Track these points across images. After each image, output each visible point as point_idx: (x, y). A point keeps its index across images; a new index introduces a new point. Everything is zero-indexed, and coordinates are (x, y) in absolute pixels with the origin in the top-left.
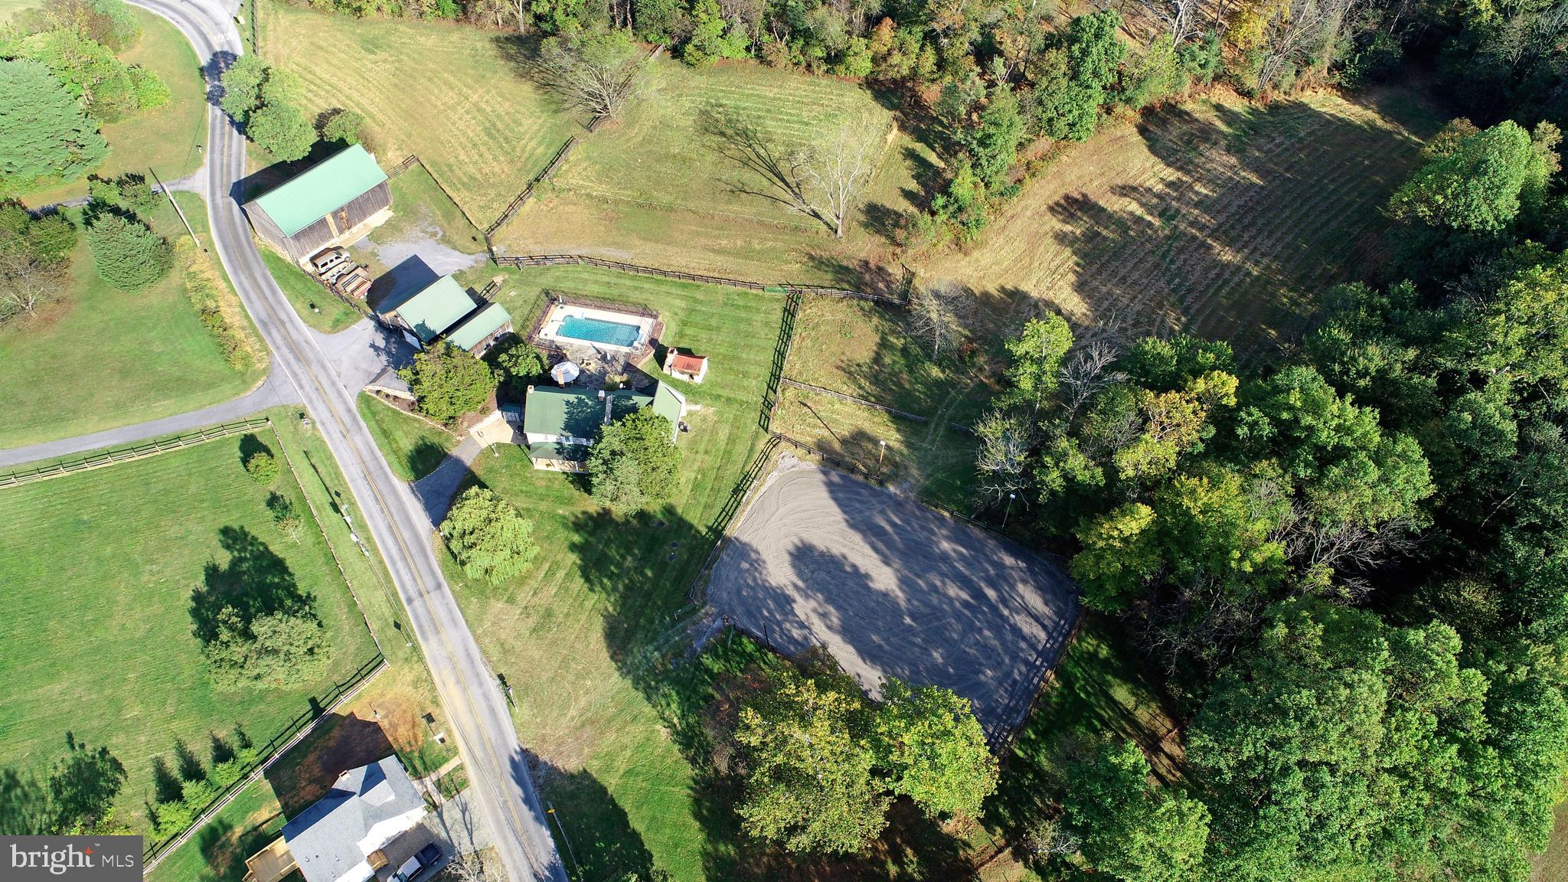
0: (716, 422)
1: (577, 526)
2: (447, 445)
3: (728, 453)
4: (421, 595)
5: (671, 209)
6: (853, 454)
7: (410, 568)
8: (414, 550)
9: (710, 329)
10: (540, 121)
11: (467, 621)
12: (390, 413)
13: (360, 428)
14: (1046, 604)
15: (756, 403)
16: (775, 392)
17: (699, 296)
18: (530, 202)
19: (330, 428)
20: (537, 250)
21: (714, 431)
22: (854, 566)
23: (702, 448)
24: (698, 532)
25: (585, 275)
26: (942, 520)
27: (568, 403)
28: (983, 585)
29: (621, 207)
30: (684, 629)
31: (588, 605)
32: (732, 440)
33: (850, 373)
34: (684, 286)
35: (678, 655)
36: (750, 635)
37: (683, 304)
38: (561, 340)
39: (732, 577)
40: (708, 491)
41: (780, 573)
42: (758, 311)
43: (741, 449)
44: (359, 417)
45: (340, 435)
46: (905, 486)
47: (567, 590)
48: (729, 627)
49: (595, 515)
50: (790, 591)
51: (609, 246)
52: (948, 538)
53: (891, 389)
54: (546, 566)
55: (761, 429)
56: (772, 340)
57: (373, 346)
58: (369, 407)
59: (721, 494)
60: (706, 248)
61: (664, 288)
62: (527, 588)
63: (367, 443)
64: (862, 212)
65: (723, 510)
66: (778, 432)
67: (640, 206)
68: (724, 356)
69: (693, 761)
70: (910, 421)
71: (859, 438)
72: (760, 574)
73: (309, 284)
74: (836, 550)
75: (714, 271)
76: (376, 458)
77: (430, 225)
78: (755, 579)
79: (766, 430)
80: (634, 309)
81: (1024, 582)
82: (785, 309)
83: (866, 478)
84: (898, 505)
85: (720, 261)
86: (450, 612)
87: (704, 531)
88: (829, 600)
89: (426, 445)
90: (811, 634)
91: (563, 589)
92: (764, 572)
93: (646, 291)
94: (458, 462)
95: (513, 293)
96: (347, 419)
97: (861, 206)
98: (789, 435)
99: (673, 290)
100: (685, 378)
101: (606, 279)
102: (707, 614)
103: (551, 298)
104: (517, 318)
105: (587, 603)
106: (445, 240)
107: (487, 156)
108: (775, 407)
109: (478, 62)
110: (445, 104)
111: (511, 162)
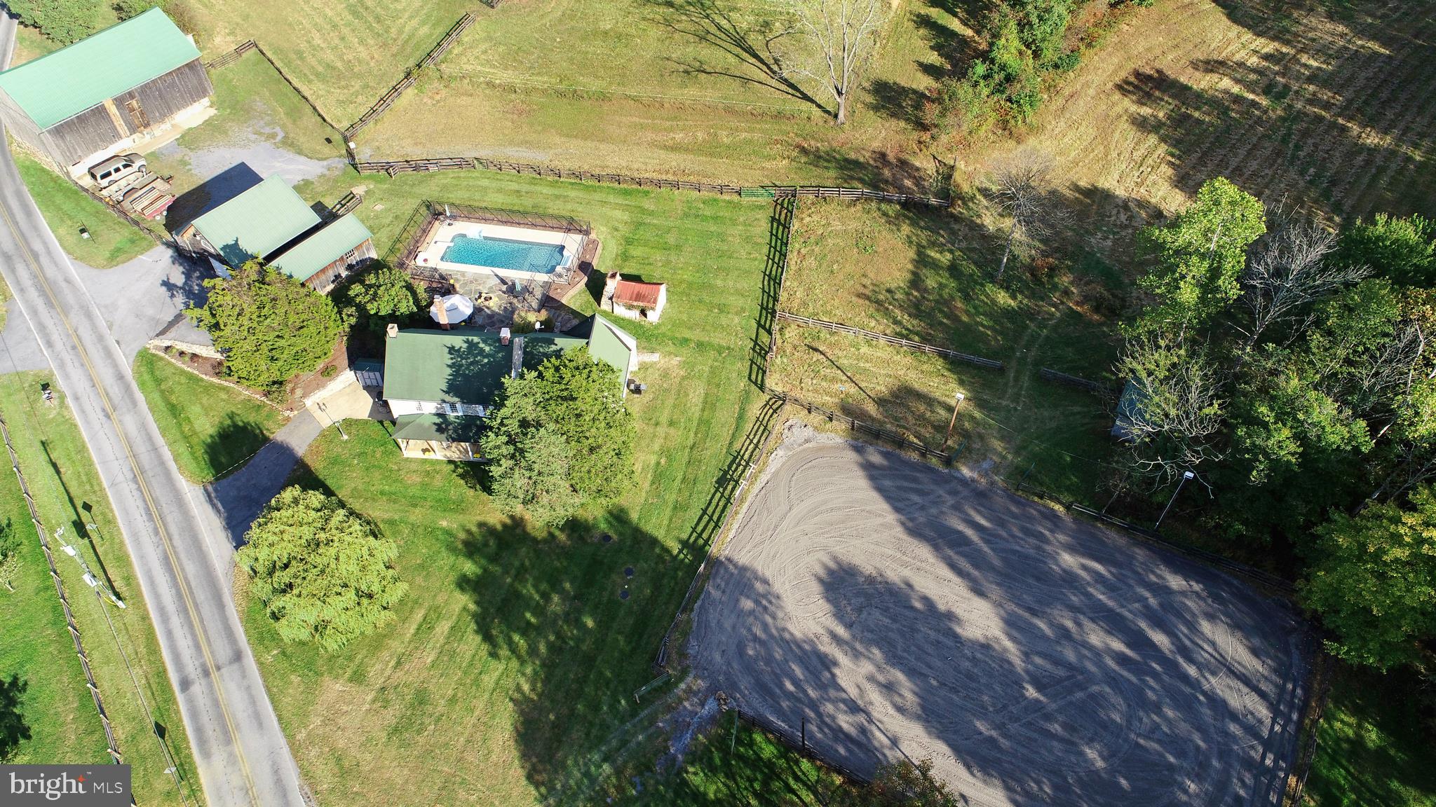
0: (683, 378)
1: (471, 548)
2: (269, 424)
3: (704, 423)
4: (206, 673)
5: (603, 97)
6: (896, 419)
7: (191, 626)
8: (202, 595)
9: (666, 248)
11: (280, 718)
12: (183, 380)
13: (134, 403)
14: (1255, 652)
15: (741, 349)
16: (769, 332)
17: (648, 204)
18: (409, 94)
19: (88, 407)
20: (417, 153)
21: (681, 392)
22: (926, 599)
23: (664, 419)
24: (667, 551)
25: (485, 182)
26: (1052, 517)
27: (452, 350)
28: (1143, 625)
29: (535, 97)
30: (652, 720)
31: (489, 680)
32: (709, 404)
33: (878, 302)
34: (626, 193)
35: (644, 768)
37: (626, 217)
38: (445, 267)
39: (727, 625)
40: (678, 481)
42: (734, 222)
43: (724, 417)
44: (134, 386)
45: (101, 415)
46: (985, 465)
47: (453, 655)
48: (730, 712)
49: (499, 527)
50: (828, 648)
51: (518, 145)
52: (1071, 549)
53: (941, 323)
54: (419, 615)
55: (753, 387)
56: (757, 260)
57: (167, 284)
58: (152, 372)
59: (699, 487)
60: (653, 144)
61: (598, 196)
62: (385, 655)
63: (143, 427)
64: (869, 92)
65: (704, 512)
66: (779, 389)
67: (561, 94)
68: (690, 285)
70: (978, 367)
71: (903, 396)
72: (774, 617)
73: (83, 204)
74: (895, 574)
75: (667, 172)
76: (155, 449)
77: (267, 124)
78: (765, 627)
79: (762, 388)
80: (554, 223)
81: (1211, 617)
82: (773, 219)
83: (923, 455)
84: (981, 496)
85: (675, 160)
86: (253, 701)
87: (675, 547)
88: (894, 659)
89: (235, 425)
90: (871, 721)
91: (447, 653)
92: (780, 614)
93: (573, 202)
94: (284, 451)
95: (379, 207)
96: (115, 391)
97: (866, 85)
98: (796, 393)
99: (611, 198)
100: (634, 315)
101: (514, 186)
102: (689, 691)
103: (435, 213)
104: (384, 239)
105: (485, 678)
106: (287, 143)
107: (351, 39)
108: (772, 353)
111: (384, 45)
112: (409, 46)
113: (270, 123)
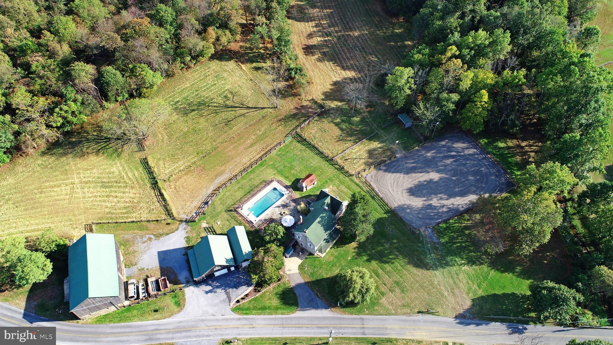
0: (337, 188)
2: (287, 286)
4: (363, 328)
6: (377, 158)
10: (119, 164)
11: (386, 315)
12: (253, 302)
14: (463, 143)
15: (337, 173)
16: (336, 164)
19: (244, 333)
20: (197, 204)
21: (342, 191)
22: (425, 181)
24: (385, 217)
26: (417, 150)
28: (449, 154)
29: (198, 163)
30: (426, 241)
31: (399, 268)
32: (348, 188)
33: (342, 140)
34: (261, 165)
35: (436, 249)
36: (439, 223)
37: (271, 170)
38: (262, 217)
39: (412, 217)
41: (418, 203)
42: (292, 150)
43: (354, 187)
44: (245, 316)
45: (251, 329)
46: (399, 152)
47: (388, 272)
48: (433, 227)
50: (427, 203)
52: (427, 152)
53: (357, 134)
55: (350, 177)
56: (309, 153)
57: (207, 292)
58: (243, 310)
60: (246, 149)
63: (265, 319)
65: (380, 206)
66: (354, 173)
67: (203, 157)
69: (482, 264)
70: (373, 136)
71: (371, 153)
72: (414, 208)
74: (416, 182)
75: (261, 152)
76: (276, 319)
78: (416, 211)
80: (262, 185)
81: (453, 144)
82: (299, 142)
83: (390, 160)
84: (405, 157)
85: (257, 148)
86: (377, 320)
87: (385, 216)
88: (436, 194)
89: (280, 294)
90: (447, 206)
91: (387, 273)
92: (414, 206)
94: (299, 286)
95: (219, 223)
96: (244, 322)
98: (357, 171)
100: (312, 186)
102: (424, 232)
103: (233, 210)
105: (398, 268)
106: (158, 236)
107: (119, 195)
108: (343, 168)
109: (51, 168)
110: (66, 194)
111: (132, 188)
112: (140, 181)
113: (142, 237)
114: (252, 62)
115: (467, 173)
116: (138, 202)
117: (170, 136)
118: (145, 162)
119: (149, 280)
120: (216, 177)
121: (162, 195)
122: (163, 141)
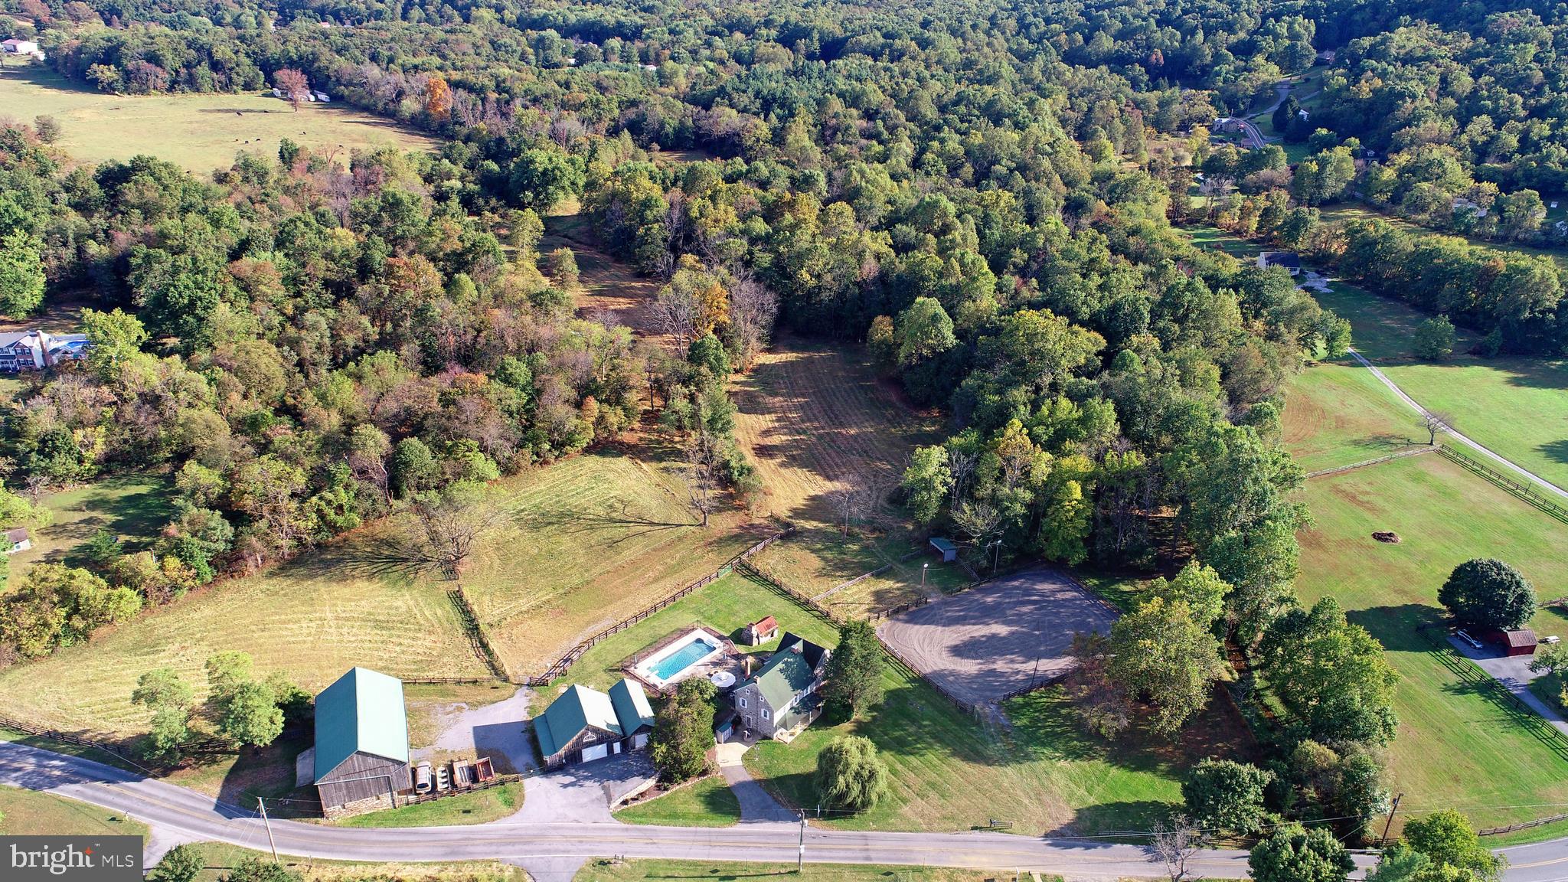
2: (719, 784)
4: (866, 850)
6: (891, 603)
7: (832, 849)
10: (408, 597)
11: (910, 832)
12: (653, 806)
13: (653, 830)
14: (1053, 584)
15: (816, 622)
16: (814, 610)
17: (690, 605)
19: (636, 851)
20: (551, 661)
22: (982, 636)
24: (909, 688)
26: (968, 593)
27: (781, 671)
28: (1027, 598)
29: (555, 603)
30: (987, 723)
31: (936, 761)
33: (825, 575)
35: (1007, 734)
36: (1010, 696)
39: (958, 687)
41: (969, 667)
42: (732, 587)
44: (637, 827)
45: (650, 846)
46: (933, 595)
47: (915, 768)
48: (999, 702)
50: (985, 667)
52: (985, 596)
53: (853, 567)
56: (766, 593)
57: (565, 786)
58: (634, 816)
60: (645, 584)
63: (676, 832)
65: (898, 671)
69: (1093, 758)
70: (884, 572)
71: (879, 596)
72: (963, 674)
74: (966, 638)
78: (966, 678)
80: (675, 635)
81: (1034, 584)
83: (916, 606)
84: (945, 603)
86: (895, 838)
87: (908, 686)
88: (1003, 655)
89: (707, 797)
90: (1024, 672)
91: (913, 769)
92: (962, 672)
93: (663, 625)
94: (743, 785)
96: (635, 835)
100: (769, 638)
102: (981, 709)
103: (621, 669)
105: (934, 762)
106: (475, 705)
107: (406, 642)
108: (828, 614)
109: (285, 595)
110: (309, 634)
111: (430, 633)
112: (445, 624)
113: (444, 706)
114: (661, 460)
115: (1062, 625)
116: (440, 656)
117: (505, 560)
118: (457, 598)
119: (457, 766)
120: (588, 624)
121: (485, 646)
122: (491, 567)
